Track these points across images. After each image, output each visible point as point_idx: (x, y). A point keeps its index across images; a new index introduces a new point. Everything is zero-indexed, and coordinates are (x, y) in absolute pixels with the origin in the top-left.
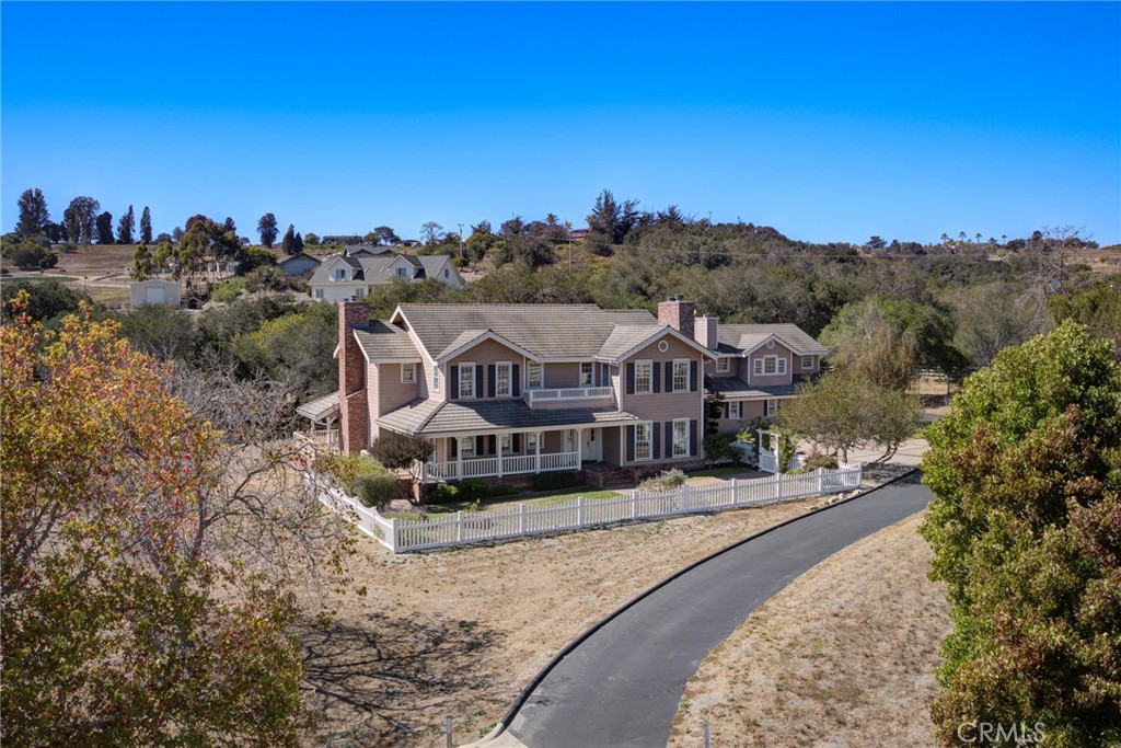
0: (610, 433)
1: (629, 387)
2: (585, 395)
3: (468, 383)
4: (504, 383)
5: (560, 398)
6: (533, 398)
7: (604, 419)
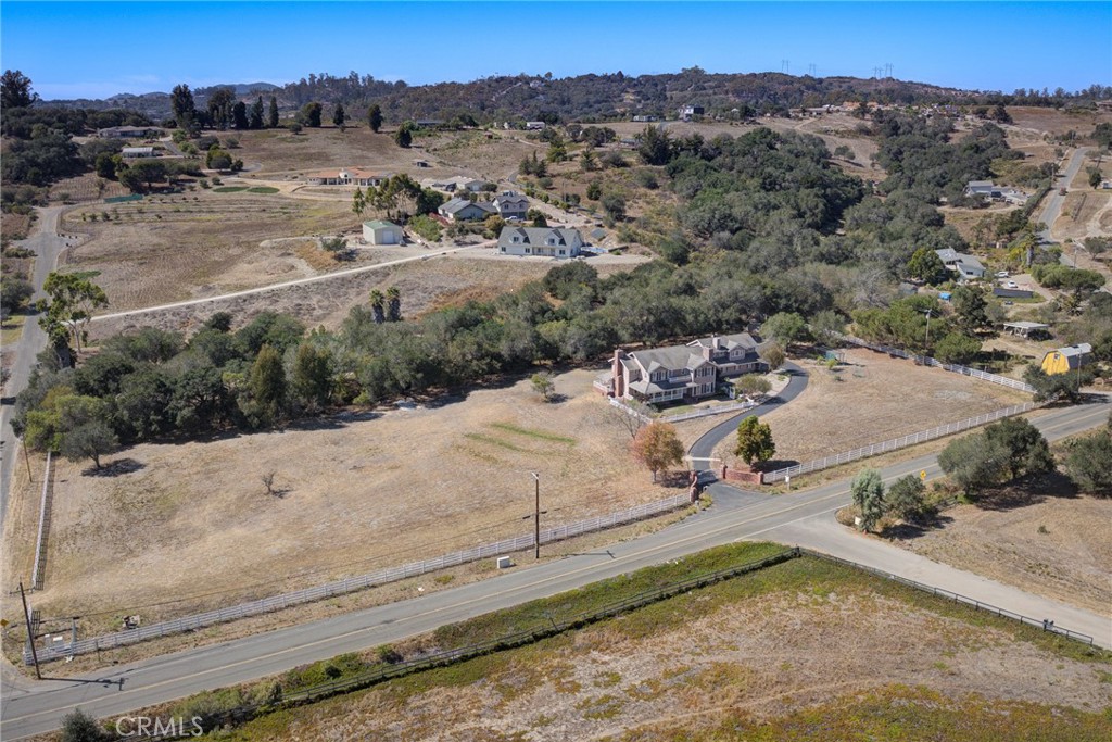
0: (690, 389)
1: (695, 376)
2: (683, 378)
3: (655, 379)
4: (663, 378)
5: (678, 379)
6: (671, 380)
7: (689, 385)
